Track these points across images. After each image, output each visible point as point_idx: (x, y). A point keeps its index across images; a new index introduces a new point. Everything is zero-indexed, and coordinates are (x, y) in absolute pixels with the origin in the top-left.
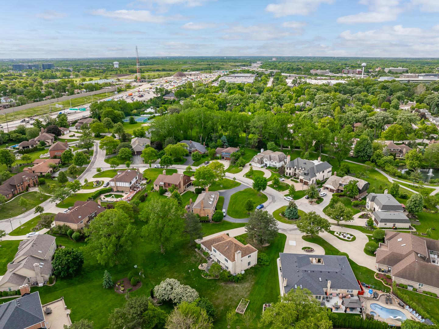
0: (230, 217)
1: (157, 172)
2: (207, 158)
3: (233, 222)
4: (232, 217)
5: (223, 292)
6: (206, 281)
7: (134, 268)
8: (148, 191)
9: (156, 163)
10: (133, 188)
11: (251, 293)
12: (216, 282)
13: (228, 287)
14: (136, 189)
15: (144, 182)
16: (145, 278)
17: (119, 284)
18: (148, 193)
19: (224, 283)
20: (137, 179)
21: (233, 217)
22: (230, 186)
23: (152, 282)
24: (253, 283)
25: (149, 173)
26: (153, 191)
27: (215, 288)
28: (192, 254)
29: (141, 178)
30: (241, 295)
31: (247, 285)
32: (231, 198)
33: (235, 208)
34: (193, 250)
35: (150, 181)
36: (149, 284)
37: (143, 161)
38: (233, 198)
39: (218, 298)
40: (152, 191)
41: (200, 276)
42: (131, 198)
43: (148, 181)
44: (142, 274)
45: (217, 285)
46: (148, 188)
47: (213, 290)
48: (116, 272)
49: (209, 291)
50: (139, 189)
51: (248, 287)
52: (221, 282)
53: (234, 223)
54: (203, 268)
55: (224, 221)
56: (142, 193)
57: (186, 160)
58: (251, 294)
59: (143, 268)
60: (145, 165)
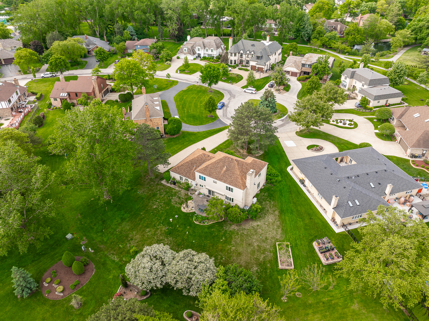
0: (188, 125)
1: (48, 83)
2: (115, 56)
3: (196, 132)
4: (191, 124)
5: (242, 240)
6: (206, 230)
7: (67, 239)
8: (43, 110)
9: (42, 72)
10: (16, 109)
11: (282, 229)
12: (222, 227)
13: (245, 229)
14: (22, 110)
15: (33, 98)
16: (95, 253)
17: (49, 280)
18: (45, 113)
19: (237, 226)
20: (19, 94)
21: (193, 125)
22: (165, 86)
23: (112, 257)
24: (277, 213)
25: (34, 85)
26: (52, 109)
27: (225, 237)
28: (159, 190)
29: (24, 93)
30: (272, 238)
31: (270, 218)
32: (176, 101)
33: (188, 112)
34: (158, 184)
35: (41, 95)
36: (109, 262)
37: (20, 71)
38: (178, 99)
39: (240, 254)
40: (50, 109)
41: (191, 224)
42: (17, 124)
43: (38, 96)
44: (87, 247)
45: (226, 231)
46: (41, 106)
47: (225, 242)
48: (34, 257)
49: (220, 245)
50: (27, 110)
51: (274, 222)
52: (231, 225)
53: (199, 132)
54: (190, 209)
55: (183, 132)
56: (34, 114)
57: (86, 62)
58: (285, 231)
59: (85, 235)
60: (24, 76)
